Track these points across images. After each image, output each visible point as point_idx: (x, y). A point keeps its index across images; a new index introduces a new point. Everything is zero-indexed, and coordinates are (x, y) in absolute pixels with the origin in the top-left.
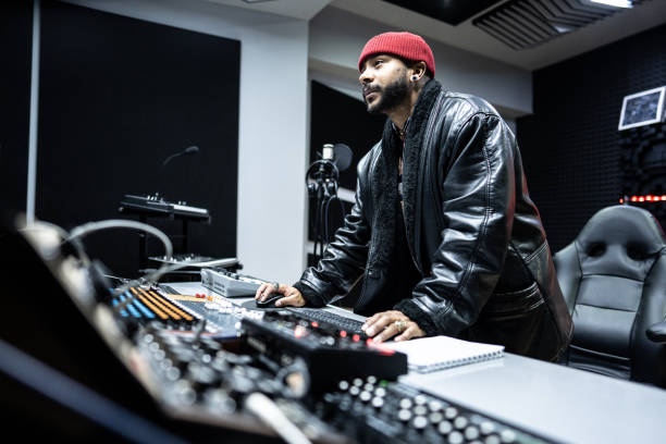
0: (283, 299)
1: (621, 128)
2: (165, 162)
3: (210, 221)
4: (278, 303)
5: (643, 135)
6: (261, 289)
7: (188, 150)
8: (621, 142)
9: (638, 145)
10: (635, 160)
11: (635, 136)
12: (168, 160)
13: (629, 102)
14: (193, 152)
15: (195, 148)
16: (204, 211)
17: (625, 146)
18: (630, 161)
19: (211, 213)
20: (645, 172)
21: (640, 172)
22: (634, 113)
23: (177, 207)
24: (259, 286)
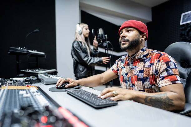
0: (68, 85)
1: (181, 24)
2: (27, 36)
3: (46, 57)
4: (66, 86)
5: (189, 26)
6: (59, 81)
7: (35, 31)
8: (181, 28)
9: (186, 29)
10: (186, 34)
11: (186, 26)
12: (28, 34)
13: (184, 16)
14: (37, 32)
15: (37, 30)
16: (43, 53)
17: (182, 30)
18: (184, 35)
19: (46, 54)
20: (189, 38)
21: (187, 38)
22: (185, 19)
23: (30, 51)
24: (58, 79)
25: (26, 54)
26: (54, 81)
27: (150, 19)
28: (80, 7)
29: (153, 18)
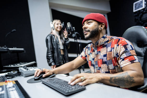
1: (134, 11)
3: (25, 52)
4: (44, 76)
5: (140, 12)
6: (36, 72)
7: (12, 31)
8: (135, 15)
9: (139, 15)
10: (139, 19)
11: (138, 13)
12: (7, 34)
13: (135, 4)
15: (15, 30)
16: (22, 49)
17: (136, 16)
18: (138, 20)
20: (142, 21)
21: (141, 22)
22: (137, 7)
23: (10, 49)
25: (7, 52)
26: (32, 73)
27: (109, 10)
28: (50, 6)
29: (112, 9)
